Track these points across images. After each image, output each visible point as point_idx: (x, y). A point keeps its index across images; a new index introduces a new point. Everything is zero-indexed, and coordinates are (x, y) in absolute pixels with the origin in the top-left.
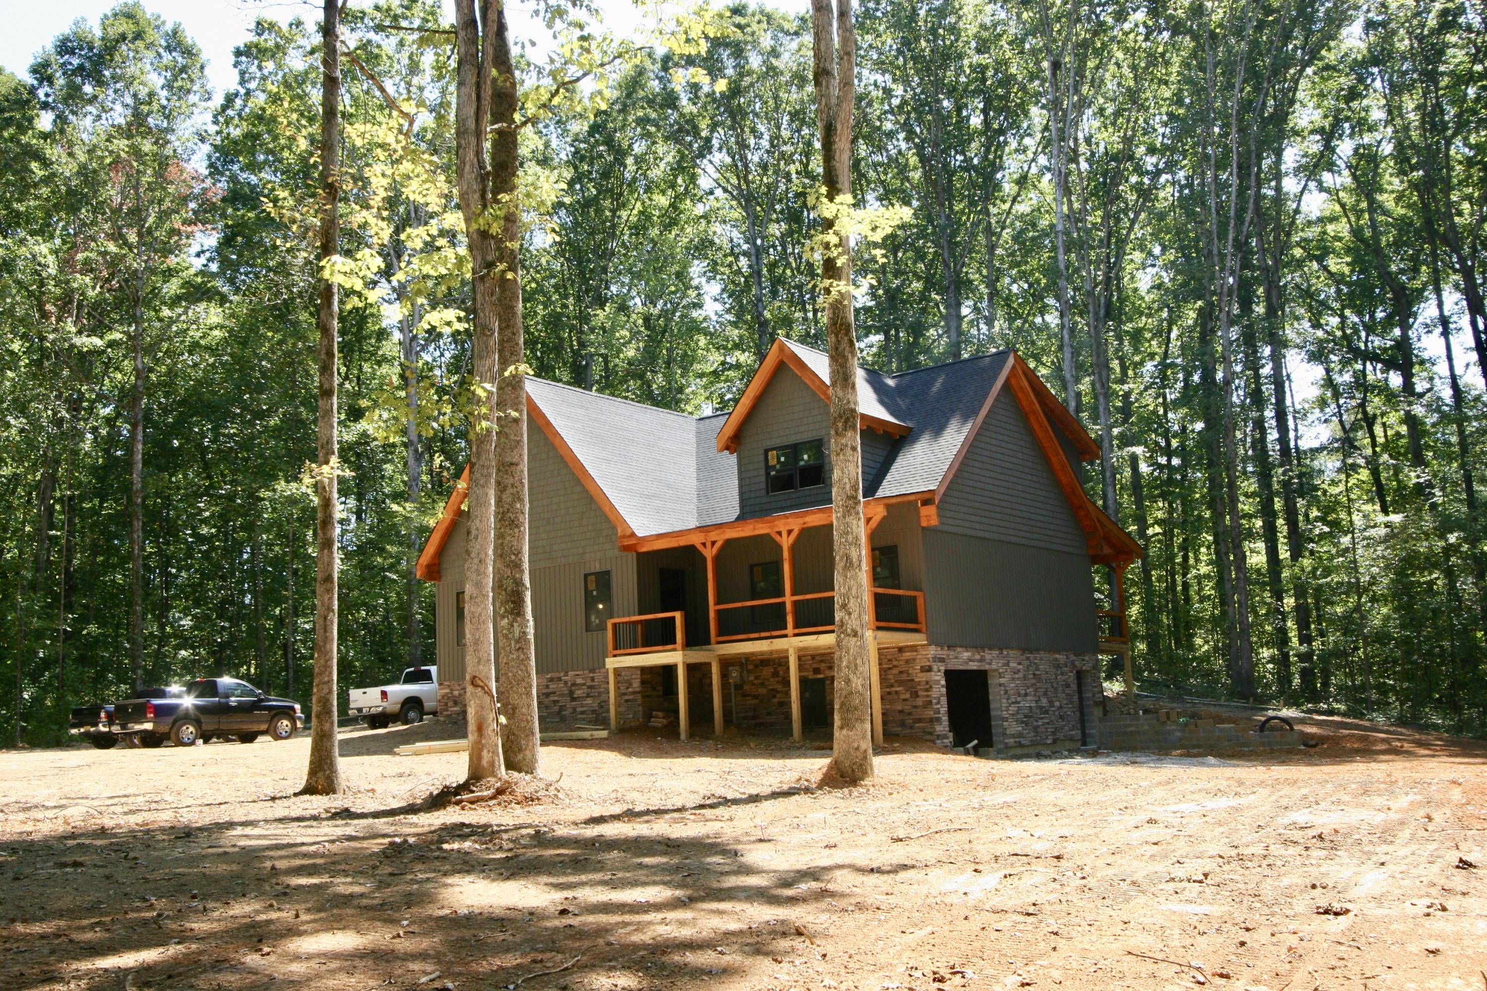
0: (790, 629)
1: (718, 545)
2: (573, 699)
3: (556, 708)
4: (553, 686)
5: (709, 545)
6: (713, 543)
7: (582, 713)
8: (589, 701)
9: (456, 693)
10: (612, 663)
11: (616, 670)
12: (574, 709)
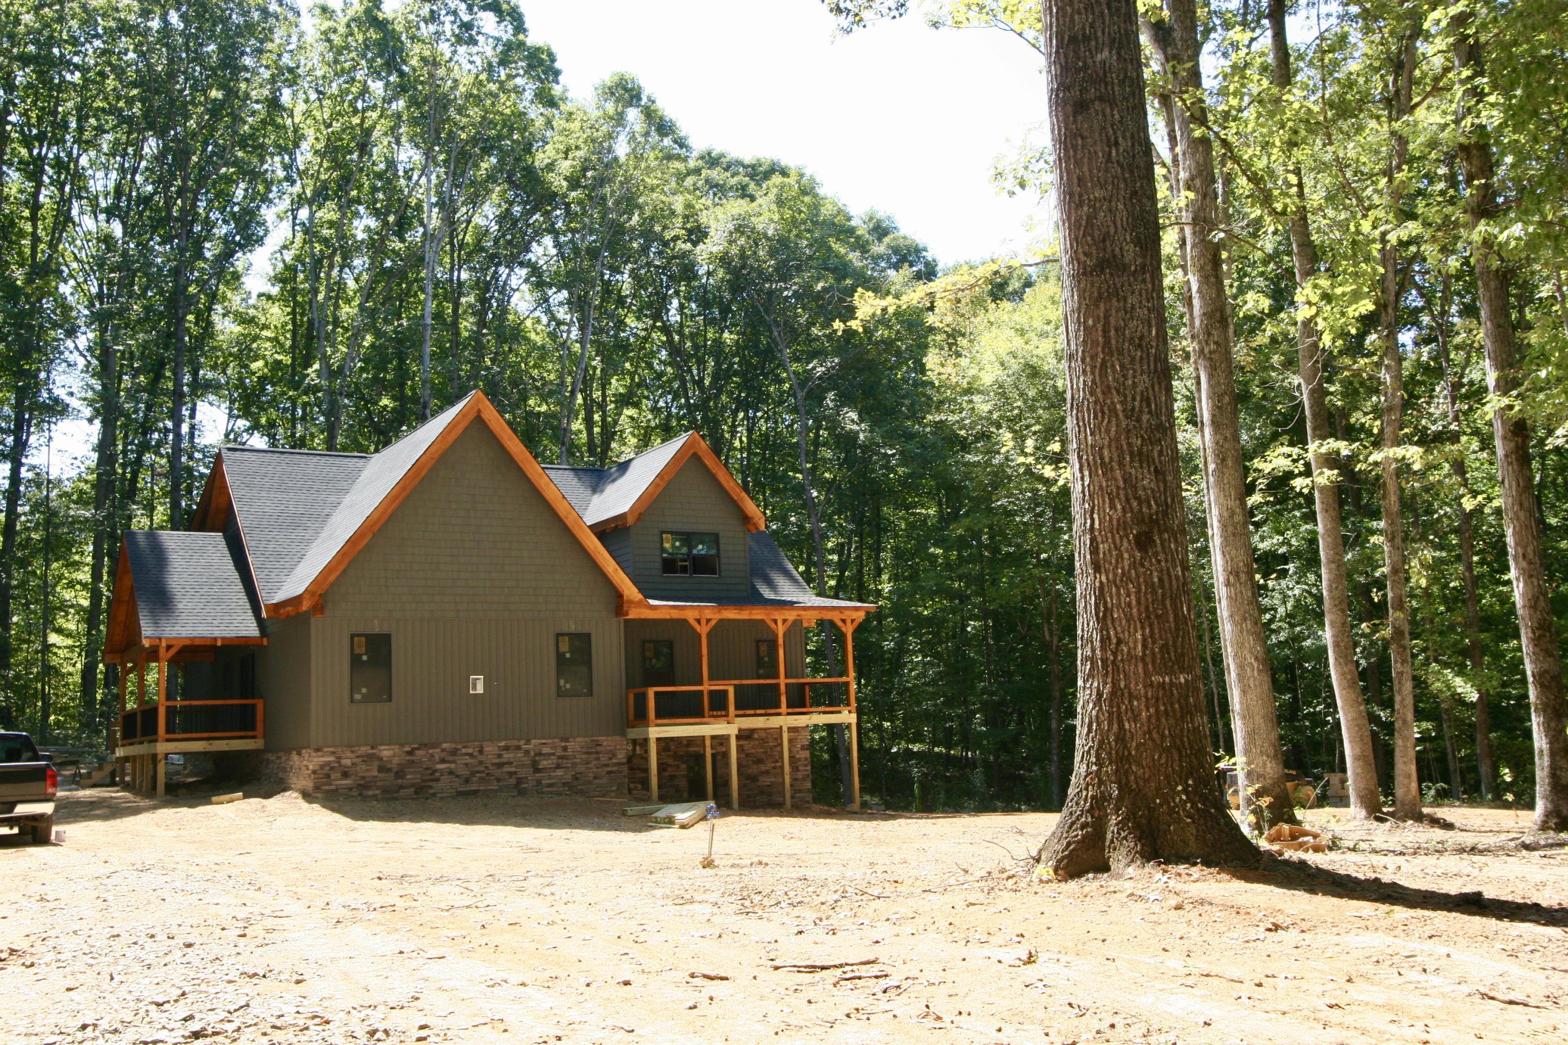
0: (784, 708)
1: (713, 623)
2: (537, 770)
3: (513, 781)
4: (507, 756)
5: (703, 622)
6: (708, 621)
7: (549, 785)
8: (559, 773)
9: (347, 762)
10: (655, 732)
11: (658, 739)
12: (539, 782)
